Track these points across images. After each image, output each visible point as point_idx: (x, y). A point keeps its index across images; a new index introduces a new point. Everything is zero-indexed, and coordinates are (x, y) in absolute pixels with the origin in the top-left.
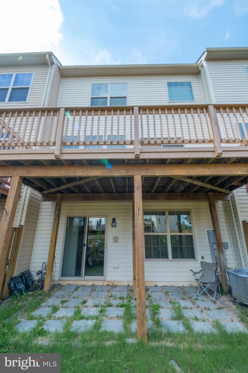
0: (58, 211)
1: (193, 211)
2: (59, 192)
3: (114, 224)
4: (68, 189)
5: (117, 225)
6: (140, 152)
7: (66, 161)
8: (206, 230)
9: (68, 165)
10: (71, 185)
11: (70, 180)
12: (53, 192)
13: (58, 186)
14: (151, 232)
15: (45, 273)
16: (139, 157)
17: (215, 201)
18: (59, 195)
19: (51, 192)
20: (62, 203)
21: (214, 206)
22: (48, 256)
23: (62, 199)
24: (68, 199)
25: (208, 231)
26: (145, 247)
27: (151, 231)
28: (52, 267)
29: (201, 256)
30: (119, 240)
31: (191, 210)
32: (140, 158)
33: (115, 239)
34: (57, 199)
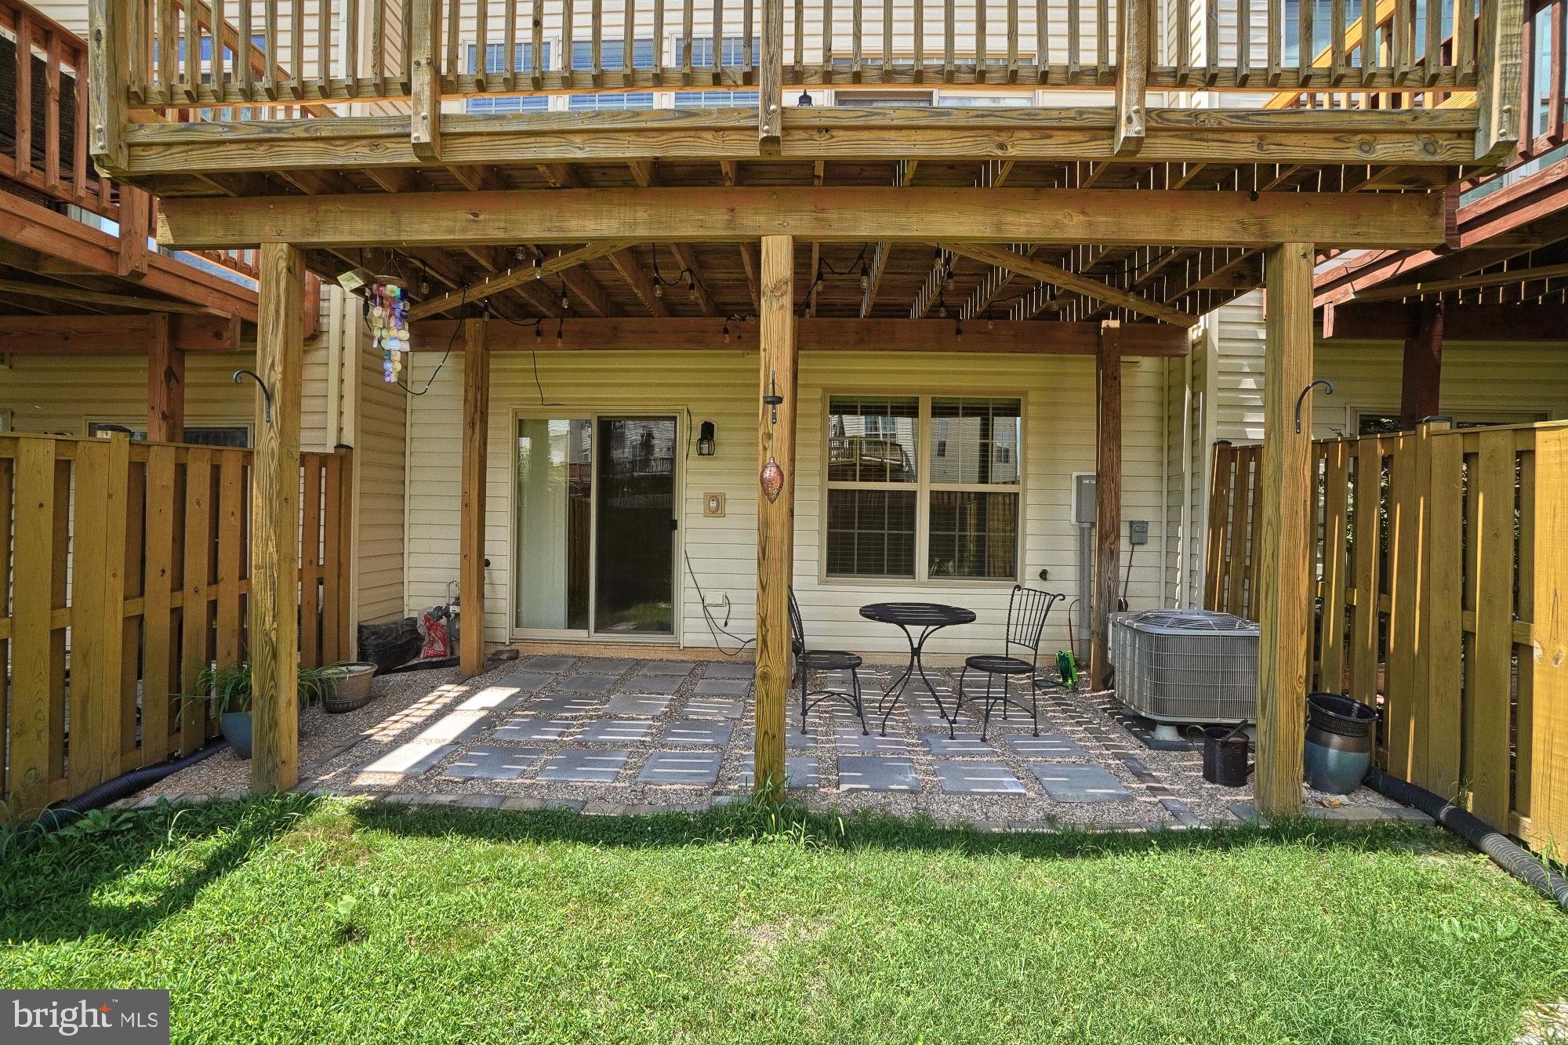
0: (478, 389)
1: (1032, 397)
2: (473, 310)
3: (705, 446)
4: (506, 295)
5: (719, 451)
6: (784, 128)
7: (469, 169)
8: (1075, 474)
9: (480, 189)
10: (511, 280)
11: (506, 256)
12: (446, 311)
13: (463, 284)
14: (855, 480)
15: (457, 615)
16: (779, 152)
17: (1123, 358)
18: (472, 325)
19: (441, 311)
20: (492, 361)
21: (1115, 378)
22: (458, 558)
23: (490, 342)
24: (514, 343)
25: (1079, 478)
26: (829, 533)
27: (855, 476)
28: (481, 596)
29: (1039, 570)
30: (728, 509)
31: (1025, 393)
32: (783, 154)
33: (713, 504)
34: (465, 342)
